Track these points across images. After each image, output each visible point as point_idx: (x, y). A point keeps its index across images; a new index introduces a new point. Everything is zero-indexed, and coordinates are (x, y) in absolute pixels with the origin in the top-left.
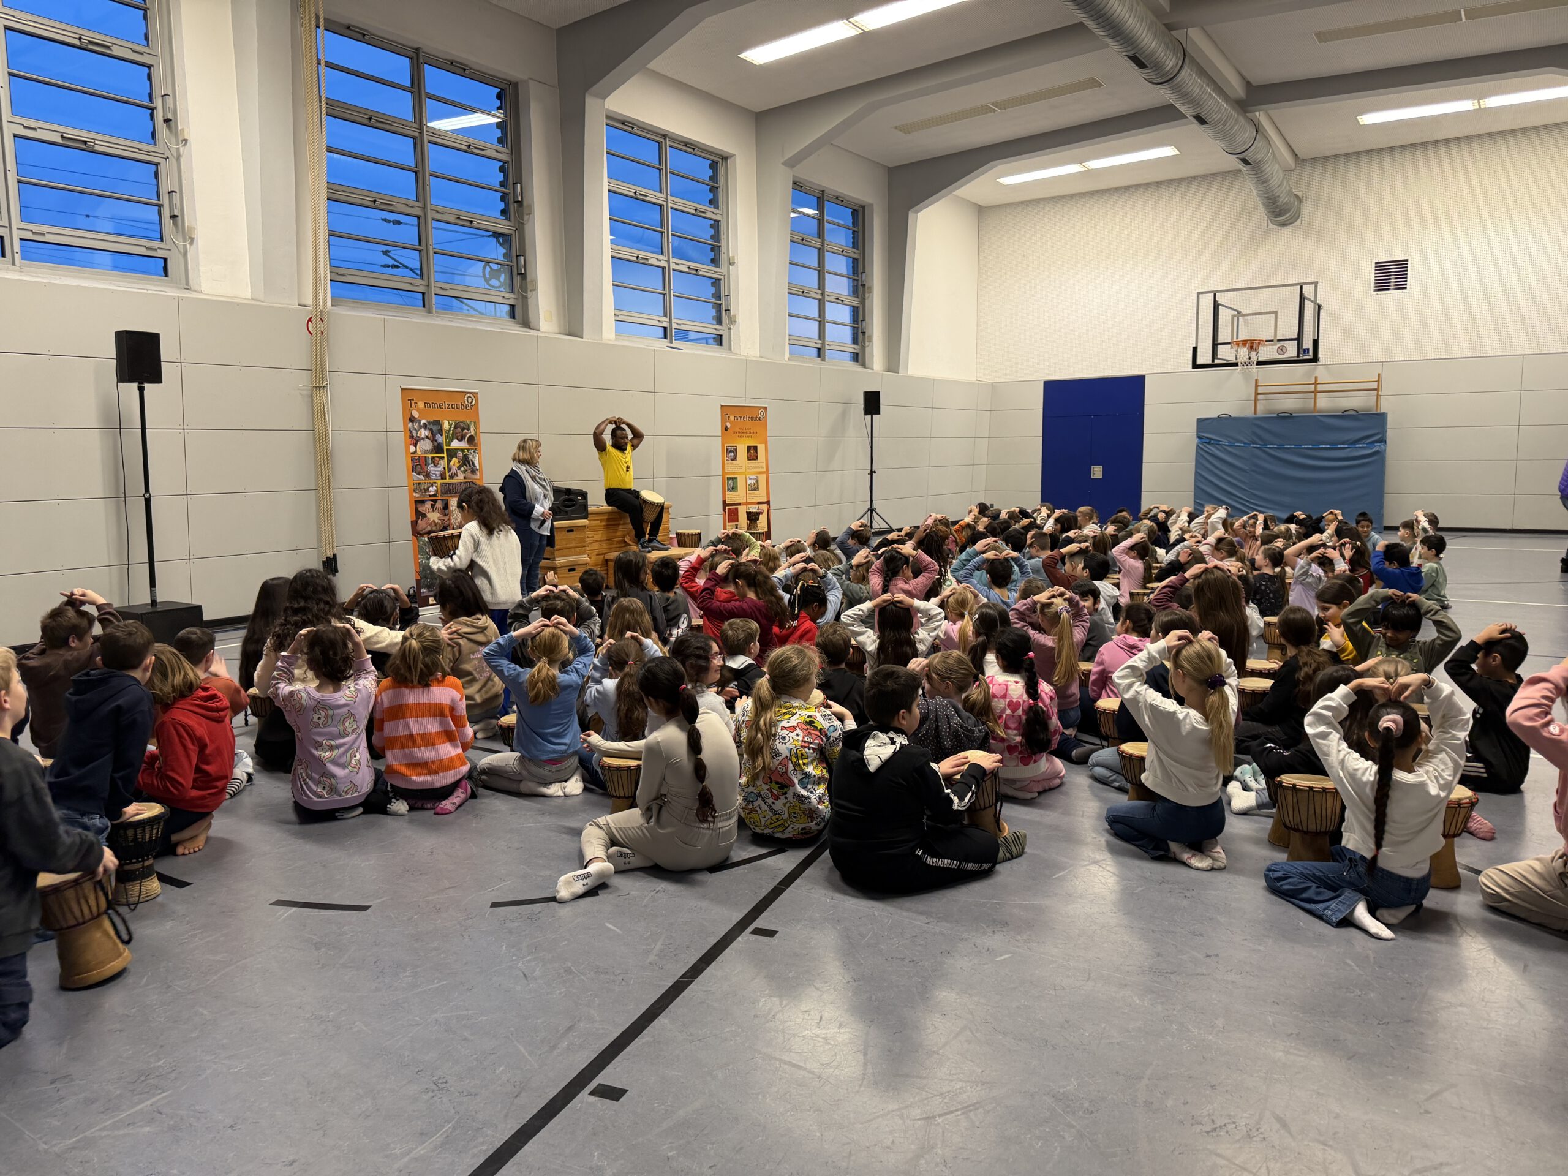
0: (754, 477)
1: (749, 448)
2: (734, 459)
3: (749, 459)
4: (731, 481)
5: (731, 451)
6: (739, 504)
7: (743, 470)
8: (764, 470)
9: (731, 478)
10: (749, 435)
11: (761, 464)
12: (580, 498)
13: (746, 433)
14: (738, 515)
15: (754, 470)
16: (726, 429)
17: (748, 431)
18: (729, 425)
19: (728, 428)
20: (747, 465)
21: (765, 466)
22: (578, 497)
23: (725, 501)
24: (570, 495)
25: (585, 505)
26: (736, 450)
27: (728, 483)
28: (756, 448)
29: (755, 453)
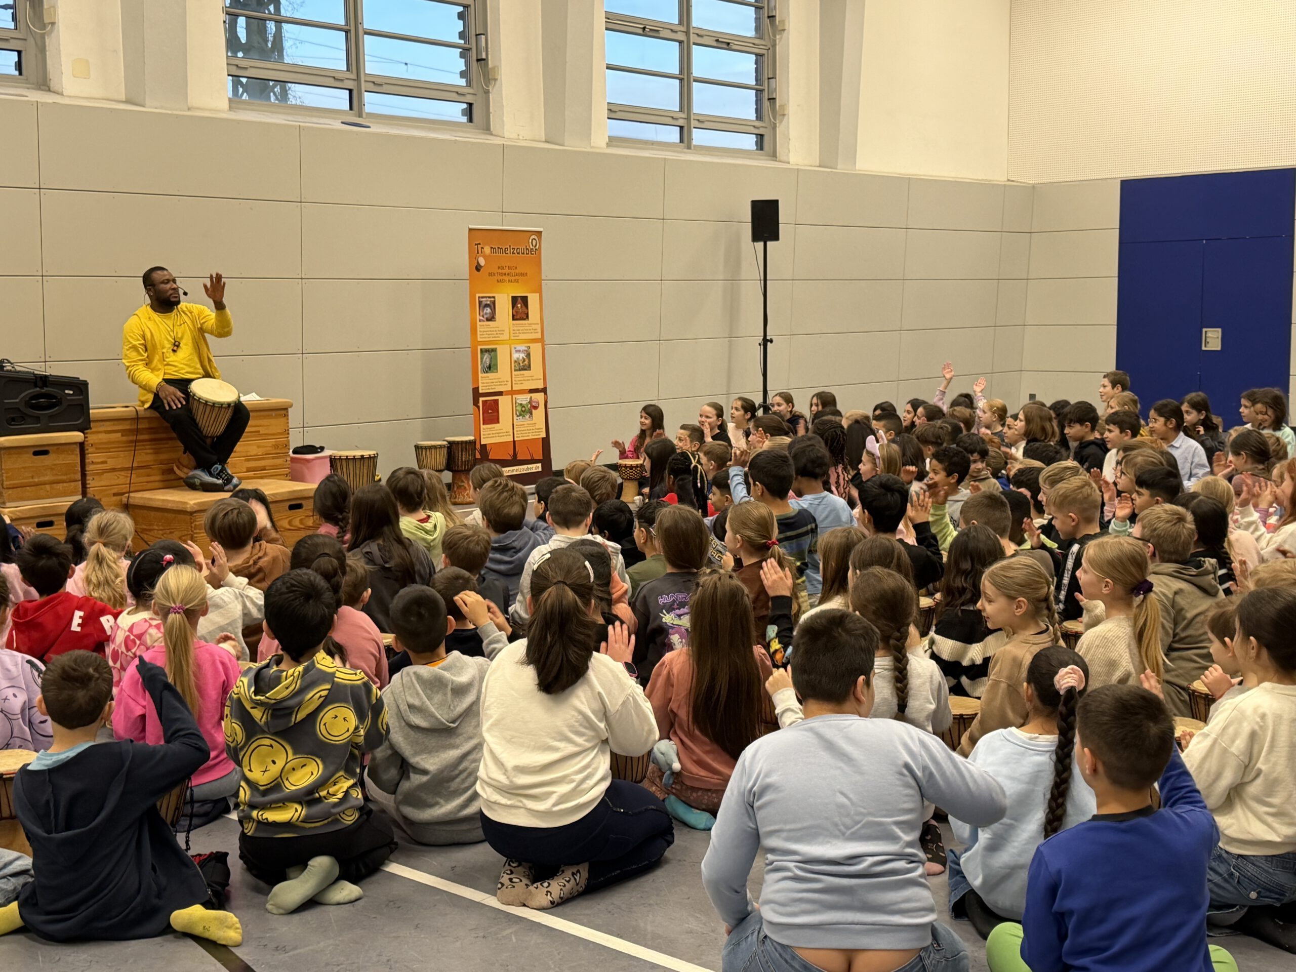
0: (523, 347)
4: (486, 356)
6: (500, 394)
7: (505, 336)
8: (539, 336)
9: (487, 351)
10: (513, 278)
11: (534, 327)
12: (71, 392)
13: (509, 274)
14: (498, 412)
15: (522, 336)
16: (478, 268)
17: (513, 271)
18: (482, 261)
19: (481, 267)
20: (512, 329)
21: (539, 330)
22: (67, 392)
23: (478, 388)
24: (47, 386)
25: (82, 405)
26: (494, 303)
27: (482, 359)
28: (525, 300)
29: (524, 309)
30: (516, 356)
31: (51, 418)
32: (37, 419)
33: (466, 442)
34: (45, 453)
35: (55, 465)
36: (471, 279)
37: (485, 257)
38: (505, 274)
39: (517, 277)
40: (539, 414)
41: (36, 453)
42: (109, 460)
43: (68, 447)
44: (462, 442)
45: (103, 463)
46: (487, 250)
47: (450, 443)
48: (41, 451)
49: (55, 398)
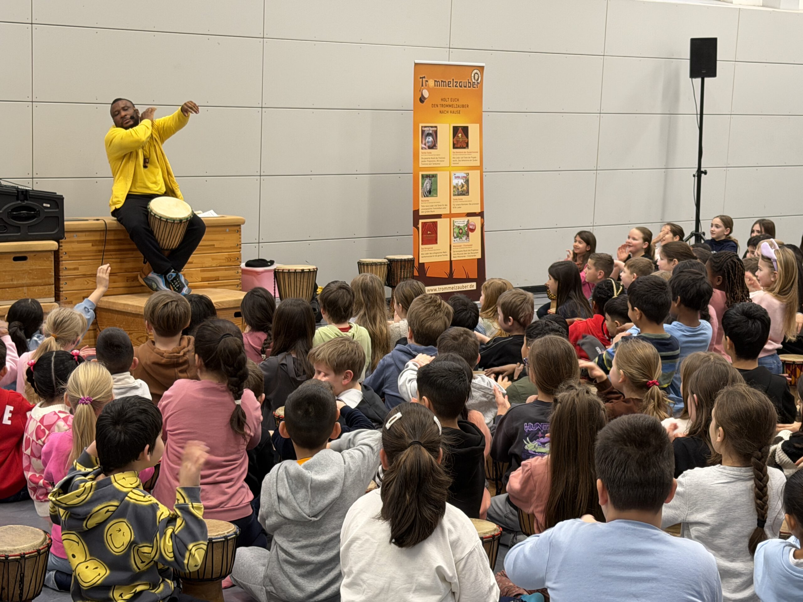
0: (462, 174)
1: (456, 130)
2: (433, 146)
3: (454, 147)
4: (427, 181)
5: (429, 135)
6: (439, 216)
7: (445, 163)
8: (478, 164)
9: (428, 176)
10: (455, 110)
11: (473, 155)
12: (49, 206)
13: (450, 106)
14: (436, 233)
15: (462, 164)
16: (422, 99)
17: (455, 103)
18: (426, 94)
19: (425, 98)
20: (452, 156)
21: (478, 159)
22: (44, 205)
23: (418, 210)
24: (27, 200)
25: (58, 217)
26: (436, 132)
27: (423, 184)
28: (465, 130)
29: (465, 137)
30: (455, 182)
31: (30, 227)
32: (18, 228)
33: (405, 260)
34: (24, 258)
35: (32, 270)
36: (415, 109)
37: (429, 90)
38: (447, 106)
39: (459, 109)
40: (475, 236)
41: (16, 259)
42: (80, 267)
43: (44, 254)
44: (401, 260)
45: (75, 269)
46: (431, 83)
47: (391, 261)
48: (20, 257)
49: (34, 210)
